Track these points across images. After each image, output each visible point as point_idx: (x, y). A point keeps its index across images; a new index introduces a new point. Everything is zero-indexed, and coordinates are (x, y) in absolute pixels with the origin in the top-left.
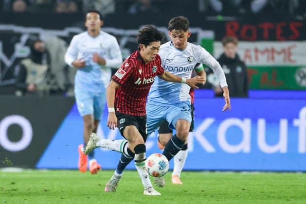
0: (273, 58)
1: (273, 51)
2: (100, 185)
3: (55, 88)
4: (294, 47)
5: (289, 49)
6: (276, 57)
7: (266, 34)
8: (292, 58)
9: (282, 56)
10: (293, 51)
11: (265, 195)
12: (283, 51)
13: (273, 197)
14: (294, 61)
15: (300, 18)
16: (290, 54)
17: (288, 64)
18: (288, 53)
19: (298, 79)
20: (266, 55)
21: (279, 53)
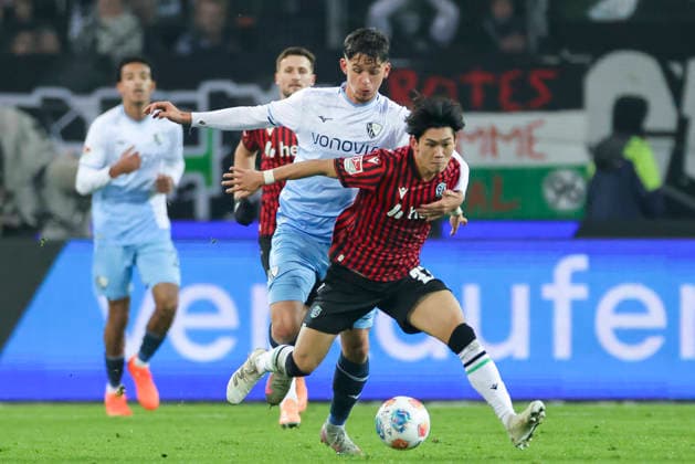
0: (494, 151)
1: (494, 133)
2: (118, 436)
3: (15, 221)
4: (540, 124)
5: (530, 128)
6: (501, 146)
7: (477, 96)
8: (537, 148)
9: (513, 146)
10: (537, 133)
11: (482, 453)
12: (516, 133)
13: (502, 458)
14: (540, 156)
15: (551, 60)
16: (531, 140)
17: (527, 162)
18: (526, 139)
19: (550, 194)
20: (478, 143)
21: (507, 138)
